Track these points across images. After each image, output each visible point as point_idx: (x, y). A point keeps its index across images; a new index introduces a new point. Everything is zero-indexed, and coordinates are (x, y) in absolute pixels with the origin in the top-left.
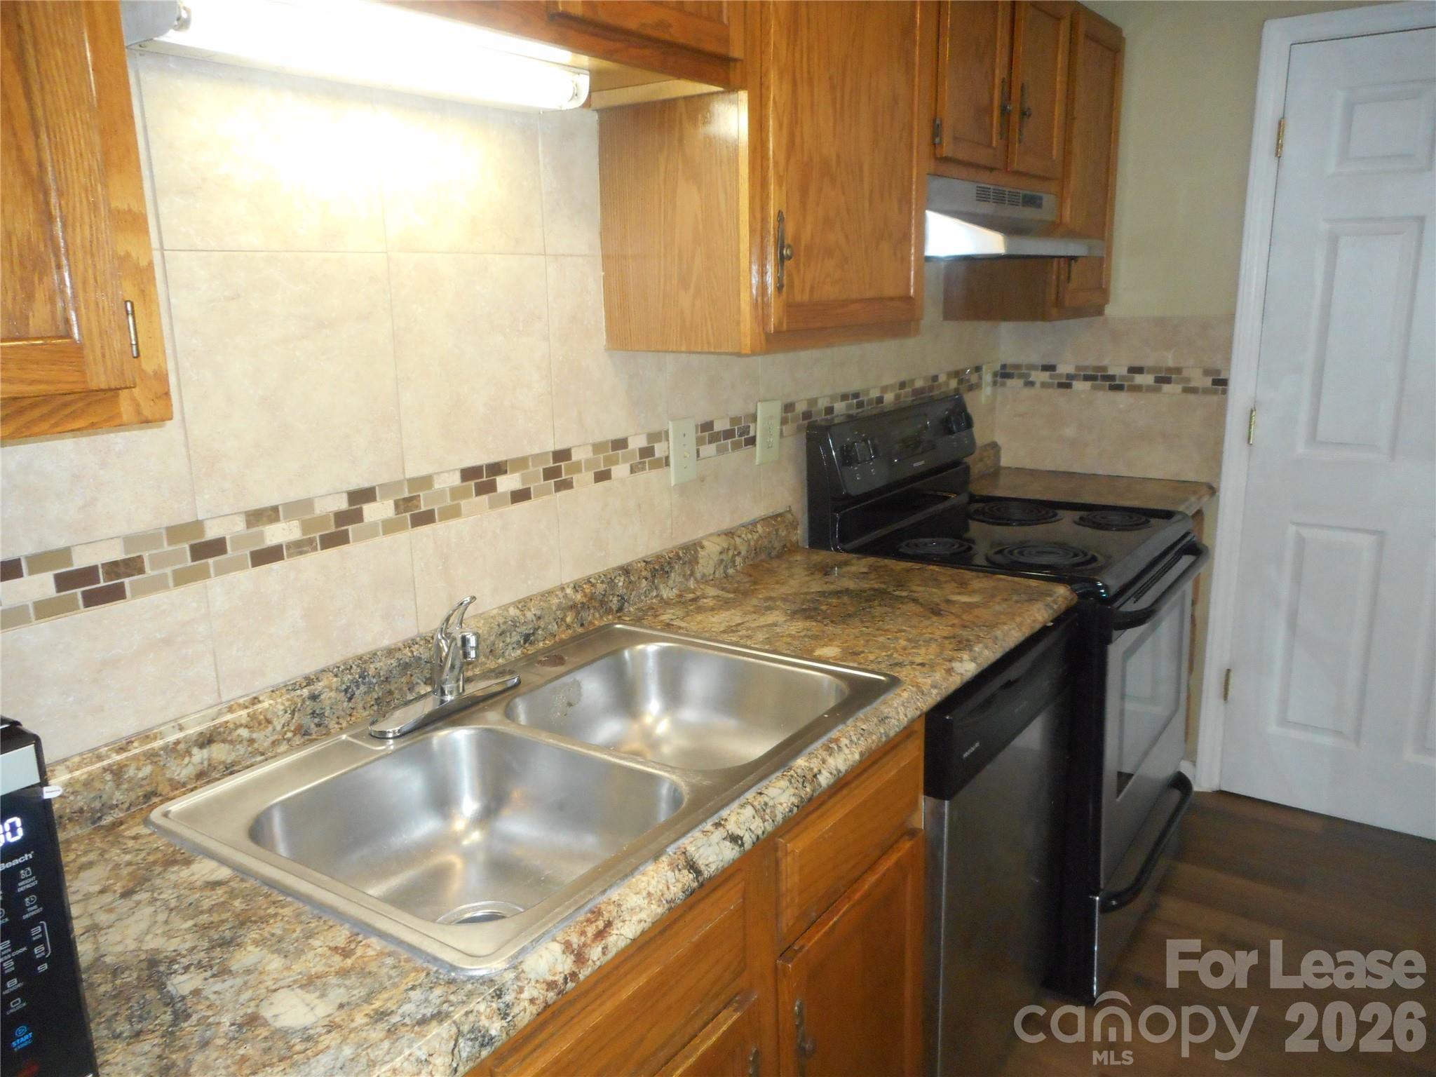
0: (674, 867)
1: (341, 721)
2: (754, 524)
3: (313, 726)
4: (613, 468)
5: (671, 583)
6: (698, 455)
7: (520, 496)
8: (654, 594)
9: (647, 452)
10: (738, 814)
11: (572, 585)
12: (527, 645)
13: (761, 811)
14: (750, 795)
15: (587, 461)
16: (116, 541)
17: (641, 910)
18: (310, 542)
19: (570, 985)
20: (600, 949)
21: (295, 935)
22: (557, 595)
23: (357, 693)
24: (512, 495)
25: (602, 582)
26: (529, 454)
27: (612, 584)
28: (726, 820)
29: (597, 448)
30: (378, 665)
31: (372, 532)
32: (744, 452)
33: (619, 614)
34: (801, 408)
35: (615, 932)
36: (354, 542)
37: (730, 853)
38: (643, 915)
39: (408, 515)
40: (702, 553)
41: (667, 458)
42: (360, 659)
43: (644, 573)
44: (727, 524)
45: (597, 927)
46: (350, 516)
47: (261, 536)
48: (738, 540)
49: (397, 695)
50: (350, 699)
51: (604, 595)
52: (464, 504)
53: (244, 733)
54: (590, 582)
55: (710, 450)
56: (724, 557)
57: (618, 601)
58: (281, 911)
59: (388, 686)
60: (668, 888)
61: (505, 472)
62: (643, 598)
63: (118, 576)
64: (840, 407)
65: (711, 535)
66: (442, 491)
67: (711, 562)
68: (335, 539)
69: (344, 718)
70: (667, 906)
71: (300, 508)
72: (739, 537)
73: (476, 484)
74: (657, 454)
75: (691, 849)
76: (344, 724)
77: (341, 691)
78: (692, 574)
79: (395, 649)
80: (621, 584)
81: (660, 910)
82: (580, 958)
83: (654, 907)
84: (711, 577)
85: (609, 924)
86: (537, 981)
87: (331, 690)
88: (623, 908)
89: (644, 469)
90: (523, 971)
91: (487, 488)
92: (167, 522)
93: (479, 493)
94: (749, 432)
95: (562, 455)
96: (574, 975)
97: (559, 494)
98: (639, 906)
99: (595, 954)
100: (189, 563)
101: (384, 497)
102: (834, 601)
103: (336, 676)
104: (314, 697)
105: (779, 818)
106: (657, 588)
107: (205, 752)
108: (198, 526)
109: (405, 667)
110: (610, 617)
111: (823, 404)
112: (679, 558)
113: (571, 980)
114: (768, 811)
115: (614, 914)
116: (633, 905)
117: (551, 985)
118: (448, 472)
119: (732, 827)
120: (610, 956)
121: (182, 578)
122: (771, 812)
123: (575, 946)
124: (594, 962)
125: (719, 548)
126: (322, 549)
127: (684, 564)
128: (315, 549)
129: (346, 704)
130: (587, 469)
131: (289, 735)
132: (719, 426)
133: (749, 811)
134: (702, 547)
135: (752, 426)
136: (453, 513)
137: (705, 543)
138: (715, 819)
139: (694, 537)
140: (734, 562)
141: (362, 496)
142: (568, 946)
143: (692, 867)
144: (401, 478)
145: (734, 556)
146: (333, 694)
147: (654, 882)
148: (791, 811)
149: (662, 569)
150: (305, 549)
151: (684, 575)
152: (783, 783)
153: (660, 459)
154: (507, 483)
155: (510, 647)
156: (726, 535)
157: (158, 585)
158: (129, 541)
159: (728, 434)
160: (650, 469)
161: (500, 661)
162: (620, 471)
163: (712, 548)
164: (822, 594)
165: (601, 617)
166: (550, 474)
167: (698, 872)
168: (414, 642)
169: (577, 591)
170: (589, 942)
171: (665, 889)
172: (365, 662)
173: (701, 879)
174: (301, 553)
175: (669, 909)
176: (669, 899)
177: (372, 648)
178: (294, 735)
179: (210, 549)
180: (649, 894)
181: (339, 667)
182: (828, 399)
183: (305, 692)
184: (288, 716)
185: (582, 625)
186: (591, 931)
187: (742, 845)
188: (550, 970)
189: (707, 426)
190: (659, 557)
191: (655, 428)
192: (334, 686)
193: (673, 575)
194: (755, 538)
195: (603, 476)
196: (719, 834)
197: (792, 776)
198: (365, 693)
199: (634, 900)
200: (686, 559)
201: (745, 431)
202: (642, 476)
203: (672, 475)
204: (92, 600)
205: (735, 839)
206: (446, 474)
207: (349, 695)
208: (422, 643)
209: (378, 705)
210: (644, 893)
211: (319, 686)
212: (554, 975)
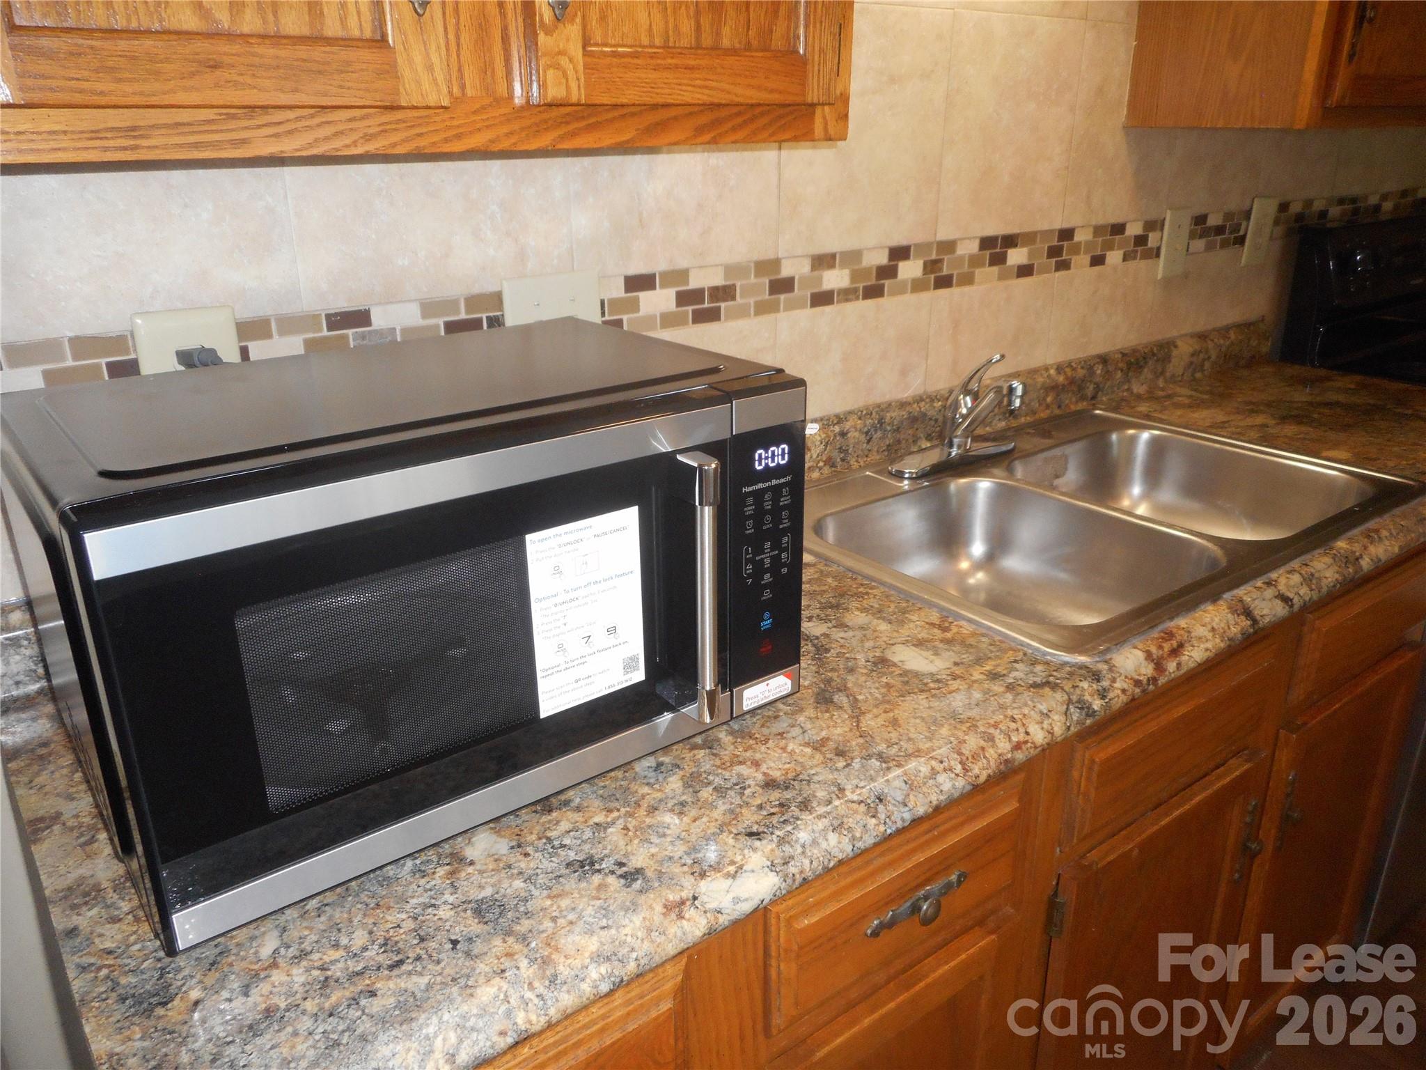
0: (1233, 611)
1: (860, 460)
2: (1227, 329)
3: (839, 460)
4: (1108, 253)
5: (1142, 377)
6: (1187, 251)
7: (1025, 271)
8: (1126, 387)
9: (1141, 240)
10: (1287, 578)
11: (1055, 367)
12: (1011, 418)
13: (1308, 580)
14: (1295, 564)
15: (1087, 243)
16: (720, 267)
17: (1207, 641)
18: (855, 290)
19: (1151, 687)
20: (1175, 664)
21: (891, 610)
22: (1042, 375)
23: (875, 436)
24: (1018, 270)
25: (1082, 368)
26: (1039, 229)
27: (1091, 369)
28: (1276, 581)
29: (1098, 230)
30: (894, 415)
31: (901, 290)
32: (1231, 251)
33: (1094, 402)
34: (1296, 208)
35: (1186, 653)
36: (888, 295)
37: (1280, 610)
38: (1209, 645)
39: (932, 276)
40: (1175, 352)
41: (1159, 249)
42: (879, 406)
43: (1120, 365)
44: (1199, 328)
45: (1172, 644)
46: (888, 272)
47: (820, 279)
48: (1211, 345)
49: (903, 444)
50: (869, 441)
51: (1083, 381)
52: (978, 272)
54: (1072, 366)
55: (1199, 244)
56: (1194, 359)
57: (1094, 388)
58: (870, 591)
59: (898, 436)
60: (1229, 628)
61: (1016, 246)
62: (1115, 389)
63: (718, 300)
64: (1335, 211)
65: (1186, 335)
66: (962, 258)
67: (1182, 363)
68: (874, 292)
69: (862, 457)
70: (1228, 643)
71: (852, 257)
72: (1212, 340)
73: (991, 254)
74: (1150, 244)
75: (1247, 599)
76: (862, 464)
77: (863, 433)
78: (1163, 373)
79: (905, 402)
80: (1099, 372)
81: (1222, 645)
82: (1159, 667)
83: (1218, 640)
84: (1180, 379)
85: (1181, 645)
86: (1126, 677)
87: (856, 431)
88: (1193, 635)
89: (1135, 258)
90: (1114, 666)
91: (999, 260)
92: (756, 256)
93: (992, 264)
94: (1239, 231)
95: (1066, 234)
96: (1153, 680)
97: (1058, 274)
98: (1205, 637)
99: (1171, 666)
100: (767, 297)
101: (917, 257)
102: (1327, 411)
103: (860, 418)
104: (843, 434)
105: (1325, 590)
106: (1129, 381)
108: (775, 264)
109: (913, 420)
110: (1085, 403)
111: (1318, 206)
112: (1154, 355)
113: (1153, 684)
114: (1314, 581)
115: (1185, 638)
116: (1201, 635)
117: (1137, 683)
118: (969, 238)
119: (1282, 587)
120: (1182, 672)
121: (760, 309)
122: (1317, 583)
123: (1155, 657)
124: (1170, 673)
125: (1191, 350)
126: (863, 299)
127: (1158, 360)
128: (857, 298)
129: (865, 445)
130: (1085, 253)
131: (821, 464)
132: (1213, 221)
133: (1296, 578)
134: (1176, 347)
135: (1244, 224)
136: (968, 280)
137: (1179, 343)
138: (1264, 578)
139: (1168, 335)
140: (1202, 366)
141: (900, 253)
142: (1149, 656)
143: (1248, 613)
144: (930, 238)
145: (1204, 360)
146: (857, 434)
147: (1217, 620)
148: (1334, 586)
149: (1137, 364)
150: (850, 297)
151: (1155, 373)
152: (1328, 560)
153: (1151, 249)
154: (1016, 256)
155: (997, 418)
156: (1199, 337)
157: (742, 313)
158: (729, 270)
159: (1219, 230)
160: (1141, 259)
161: (988, 429)
162: (1114, 257)
163: (1185, 349)
164: (1311, 404)
165: (1077, 402)
166: (1054, 252)
167: (1255, 621)
168: (922, 400)
169: (1060, 373)
170: (1165, 656)
171: (1226, 628)
172: (882, 410)
173: (1256, 627)
174: (847, 300)
175: (1229, 646)
176: (1230, 636)
177: (888, 398)
178: (825, 465)
179: (783, 286)
180: (1213, 629)
181: (862, 412)
182: (1324, 202)
183: (837, 429)
184: (822, 447)
185: (1059, 407)
186: (1167, 647)
187: (1292, 606)
188: (1136, 671)
189: (1200, 220)
190: (1135, 351)
191: (1153, 215)
192: (858, 427)
193: (1146, 370)
194: (1228, 343)
195: (1098, 261)
196: (1270, 593)
197: (1335, 555)
198: (880, 439)
199: (1201, 631)
200: (1160, 356)
201: (1236, 228)
202: (1132, 264)
203: (1160, 267)
204: (698, 318)
205: (1285, 600)
206: (968, 241)
207: (868, 438)
208: (928, 400)
209: (888, 450)
210: (1209, 627)
211: (847, 425)
212: (1139, 675)
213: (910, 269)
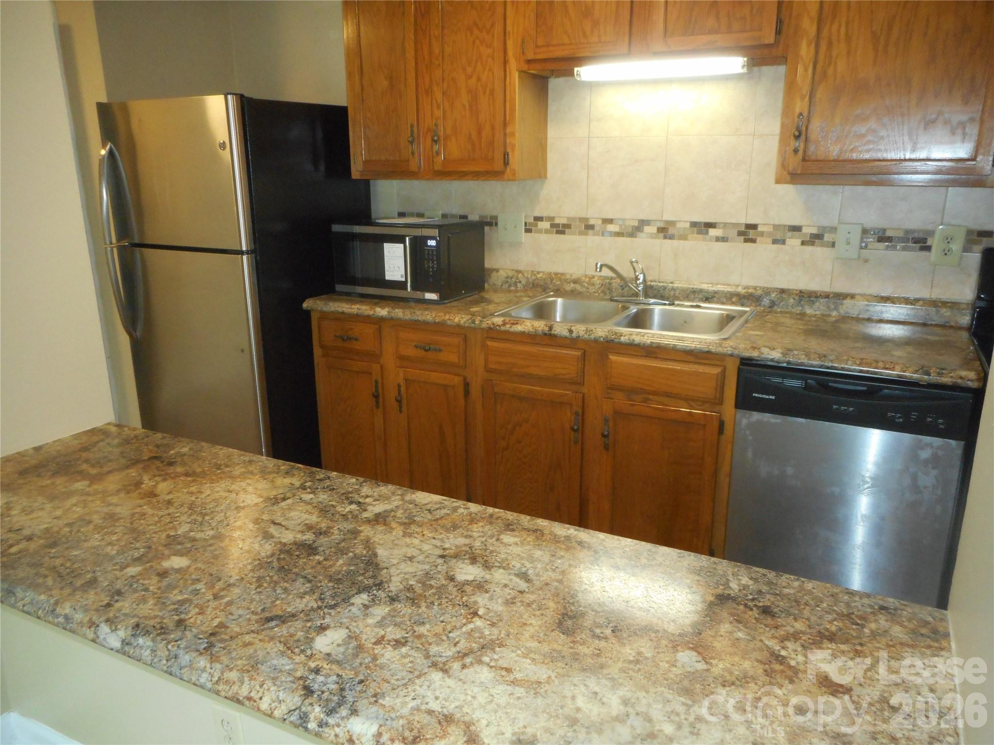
0: (546, 325)
2: (918, 300)
4: (788, 240)
5: (815, 307)
7: (722, 239)
8: (799, 309)
9: (817, 236)
10: (581, 327)
11: (744, 287)
13: (588, 331)
15: (769, 232)
16: (566, 218)
18: (623, 233)
24: (716, 238)
26: (731, 222)
27: (767, 293)
29: (777, 227)
31: (645, 237)
35: (516, 326)
36: (638, 238)
37: (565, 333)
39: (663, 234)
40: (849, 301)
41: (834, 243)
43: (793, 296)
45: (514, 322)
46: (639, 228)
47: (606, 227)
51: (760, 297)
52: (690, 236)
53: (586, 285)
54: (756, 289)
56: (870, 308)
57: (770, 303)
60: (539, 327)
61: (715, 228)
63: (564, 228)
66: (680, 228)
67: (856, 308)
70: (534, 330)
71: (621, 221)
72: (892, 302)
73: (697, 229)
74: (826, 239)
75: (556, 325)
78: (836, 309)
81: (531, 330)
82: (504, 324)
83: (531, 328)
85: (517, 324)
88: (524, 323)
89: (812, 245)
91: (703, 232)
92: (579, 216)
93: (698, 233)
94: (926, 242)
95: (752, 227)
97: (746, 244)
100: (583, 230)
101: (652, 225)
106: (801, 306)
107: (574, 285)
108: (587, 219)
112: (827, 297)
117: (493, 324)
118: (684, 221)
119: (573, 328)
121: (581, 233)
122: (591, 333)
124: (506, 327)
126: (626, 237)
128: (623, 236)
130: (768, 236)
132: (892, 233)
133: (584, 328)
134: (852, 298)
135: (929, 239)
136: (683, 237)
137: (857, 297)
138: (572, 324)
139: (852, 292)
141: (643, 223)
143: (551, 327)
144: (662, 219)
148: (599, 338)
149: (809, 298)
151: (828, 307)
153: (827, 242)
154: (714, 232)
157: (574, 234)
158: (569, 218)
159: (901, 240)
160: (817, 246)
162: (793, 242)
166: (742, 234)
167: (551, 330)
170: (509, 323)
173: (550, 332)
176: (537, 329)
179: (590, 227)
183: (608, 281)
186: (512, 322)
187: (571, 334)
188: (496, 322)
190: (813, 292)
191: (827, 225)
193: (817, 304)
195: (779, 242)
199: (528, 324)
201: (922, 241)
202: (810, 248)
203: (835, 252)
204: (558, 232)
205: (571, 331)
210: (532, 324)
211: (613, 281)
213: (648, 229)
